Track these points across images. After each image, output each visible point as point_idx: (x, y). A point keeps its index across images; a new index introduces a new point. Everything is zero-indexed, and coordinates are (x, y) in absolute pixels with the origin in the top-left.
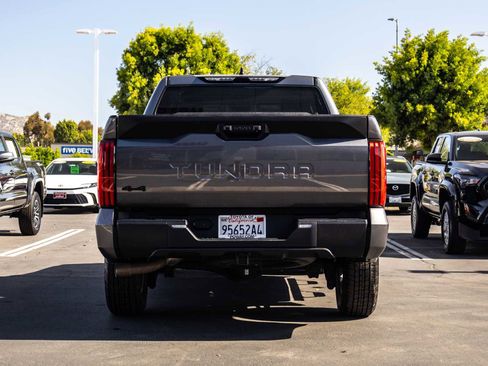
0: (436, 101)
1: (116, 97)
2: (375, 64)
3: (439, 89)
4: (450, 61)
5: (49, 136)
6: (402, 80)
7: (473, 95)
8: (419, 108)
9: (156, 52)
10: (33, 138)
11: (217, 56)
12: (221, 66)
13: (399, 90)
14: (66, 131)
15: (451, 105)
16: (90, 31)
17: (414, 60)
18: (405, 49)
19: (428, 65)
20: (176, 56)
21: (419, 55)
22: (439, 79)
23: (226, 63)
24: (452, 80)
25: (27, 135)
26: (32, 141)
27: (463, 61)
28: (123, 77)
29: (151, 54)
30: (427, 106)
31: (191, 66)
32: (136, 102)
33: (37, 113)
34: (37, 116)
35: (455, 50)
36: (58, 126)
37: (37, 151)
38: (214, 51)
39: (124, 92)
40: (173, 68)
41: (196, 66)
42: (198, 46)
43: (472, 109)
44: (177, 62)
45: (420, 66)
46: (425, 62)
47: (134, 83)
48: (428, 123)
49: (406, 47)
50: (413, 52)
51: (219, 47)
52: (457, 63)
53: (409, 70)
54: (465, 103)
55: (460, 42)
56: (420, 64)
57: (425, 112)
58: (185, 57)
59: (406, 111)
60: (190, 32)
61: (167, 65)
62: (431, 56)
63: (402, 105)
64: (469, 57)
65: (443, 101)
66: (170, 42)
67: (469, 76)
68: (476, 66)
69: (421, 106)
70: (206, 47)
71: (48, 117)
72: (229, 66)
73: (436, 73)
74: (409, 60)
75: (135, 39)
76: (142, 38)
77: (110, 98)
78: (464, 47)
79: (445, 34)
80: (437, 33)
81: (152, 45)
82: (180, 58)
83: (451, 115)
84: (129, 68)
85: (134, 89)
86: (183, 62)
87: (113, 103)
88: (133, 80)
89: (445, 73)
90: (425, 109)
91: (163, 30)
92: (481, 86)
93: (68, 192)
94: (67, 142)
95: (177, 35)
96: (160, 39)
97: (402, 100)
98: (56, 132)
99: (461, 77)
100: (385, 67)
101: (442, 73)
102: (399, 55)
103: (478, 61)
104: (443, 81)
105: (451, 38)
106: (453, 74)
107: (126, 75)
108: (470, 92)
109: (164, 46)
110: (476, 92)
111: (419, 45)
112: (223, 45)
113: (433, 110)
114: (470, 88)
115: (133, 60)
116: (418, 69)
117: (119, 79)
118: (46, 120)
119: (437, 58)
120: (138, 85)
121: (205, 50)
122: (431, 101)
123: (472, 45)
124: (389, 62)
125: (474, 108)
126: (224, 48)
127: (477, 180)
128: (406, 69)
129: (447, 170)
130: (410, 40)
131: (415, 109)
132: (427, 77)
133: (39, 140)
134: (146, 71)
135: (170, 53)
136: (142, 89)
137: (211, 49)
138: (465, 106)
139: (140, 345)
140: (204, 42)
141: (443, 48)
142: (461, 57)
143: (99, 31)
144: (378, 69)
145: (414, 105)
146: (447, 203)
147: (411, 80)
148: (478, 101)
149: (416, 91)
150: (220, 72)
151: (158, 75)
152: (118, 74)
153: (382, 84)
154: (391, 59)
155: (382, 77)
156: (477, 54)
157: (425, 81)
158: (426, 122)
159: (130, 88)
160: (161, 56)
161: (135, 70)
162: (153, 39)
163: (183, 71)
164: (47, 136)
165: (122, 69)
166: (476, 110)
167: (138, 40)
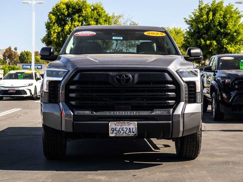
0: (217, 39)
1: (45, 37)
2: (185, 19)
3: (218, 32)
4: (224, 17)
5: (17, 59)
6: (198, 28)
7: (237, 35)
8: (208, 42)
9: (66, 13)
10: (8, 61)
11: (99, 15)
12: (101, 20)
13: (197, 33)
14: (26, 56)
15: (225, 41)
16: (30, 2)
17: (205, 17)
18: (200, 11)
19: (213, 19)
20: (77, 15)
21: (208, 14)
22: (218, 27)
23: (104, 19)
24: (226, 28)
25: (5, 59)
26: (8, 62)
27: (231, 17)
28: (48, 27)
29: (64, 14)
30: (212, 41)
31: (85, 20)
32: (55, 40)
33: (10, 47)
34: (10, 48)
35: (227, 11)
36: (21, 54)
37: (9, 67)
38: (97, 13)
39: (49, 35)
40: (75, 21)
41: (88, 21)
42: (89, 10)
43: (236, 43)
44: (77, 19)
45: (208, 20)
46: (211, 18)
47: (54, 30)
48: (213, 51)
49: (201, 10)
50: (204, 12)
51: (100, 10)
52: (228, 18)
53: (202, 22)
54: (232, 40)
55: (230, 7)
56: (208, 19)
57: (211, 44)
58: (82, 16)
59: (201, 44)
60: (84, 3)
61: (72, 20)
62: (214, 15)
63: (199, 41)
64: (234, 15)
65: (221, 39)
66: (73, 8)
67: (235, 25)
68: (239, 19)
69: (209, 42)
70: (93, 10)
71: (16, 49)
72: (105, 21)
73: (217, 24)
74: (202, 17)
75: (55, 6)
76: (59, 6)
77: (42, 38)
78: (232, 10)
79: (222, 3)
80: (217, 2)
81: (64, 9)
82: (79, 17)
83: (225, 46)
84: (52, 22)
85: (54, 33)
86: (81, 18)
87: (44, 41)
88: (54, 28)
89: (222, 24)
90: (211, 43)
91: (70, 1)
92: (241, 30)
93: (16, 89)
94: (26, 63)
95: (77, 4)
96: (68, 6)
97: (199, 38)
98: (20, 57)
99: (230, 25)
100: (190, 21)
101: (220, 24)
102: (197, 14)
103: (239, 17)
104: (221, 28)
105: (225, 5)
106: (226, 24)
107: (50, 26)
108: (235, 34)
109: (70, 10)
110: (238, 33)
111: (208, 9)
112: (102, 9)
113: (215, 43)
114: (235, 32)
115: (53, 17)
116: (207, 21)
117: (46, 28)
118: (15, 51)
119: (218, 15)
120: (56, 31)
121: (92, 12)
122: (214, 39)
123: (237, 9)
124: (192, 18)
125: (238, 42)
126: (103, 11)
127: (230, 80)
128: (201, 22)
129: (215, 75)
130: (203, 6)
131: (206, 43)
132: (212, 26)
133: (11, 61)
134: (61, 23)
135: (74, 14)
136: (58, 33)
137: (95, 12)
138: (232, 41)
139: (21, 173)
140: (92, 8)
141: (221, 10)
142: (230, 15)
143: (35, 2)
144: (186, 22)
145: (205, 41)
146: (214, 93)
147: (203, 27)
148: (239, 38)
149: (206, 33)
150: (101, 24)
151: (67, 25)
152: (46, 25)
153: (188, 30)
154: (193, 16)
155: (188, 26)
156: (239, 14)
157: (211, 28)
158: (212, 50)
159: (52, 33)
160: (69, 15)
161: (55, 23)
162: (64, 6)
163: (81, 23)
164: (15, 59)
165: (48, 22)
166: (239, 44)
167: (56, 7)
